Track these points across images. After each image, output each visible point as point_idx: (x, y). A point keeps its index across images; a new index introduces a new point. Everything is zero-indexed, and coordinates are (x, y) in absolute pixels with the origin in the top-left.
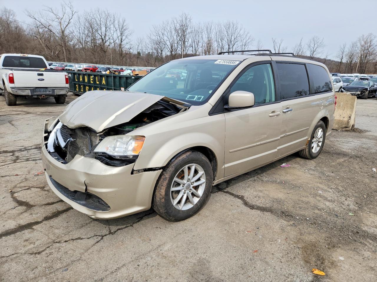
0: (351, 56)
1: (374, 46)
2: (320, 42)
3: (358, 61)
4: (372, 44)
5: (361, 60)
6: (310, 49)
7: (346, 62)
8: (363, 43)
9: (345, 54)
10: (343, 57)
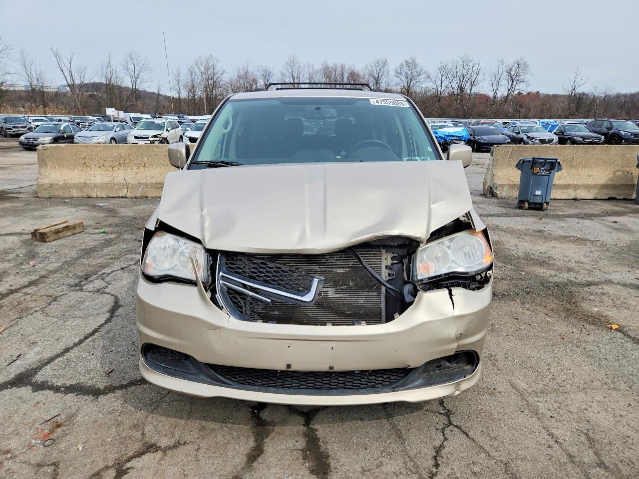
0: (192, 90)
1: (219, 75)
2: (142, 62)
3: (204, 96)
4: (216, 71)
5: (207, 95)
6: (129, 74)
7: (187, 98)
8: (202, 68)
9: (181, 84)
10: (181, 90)
